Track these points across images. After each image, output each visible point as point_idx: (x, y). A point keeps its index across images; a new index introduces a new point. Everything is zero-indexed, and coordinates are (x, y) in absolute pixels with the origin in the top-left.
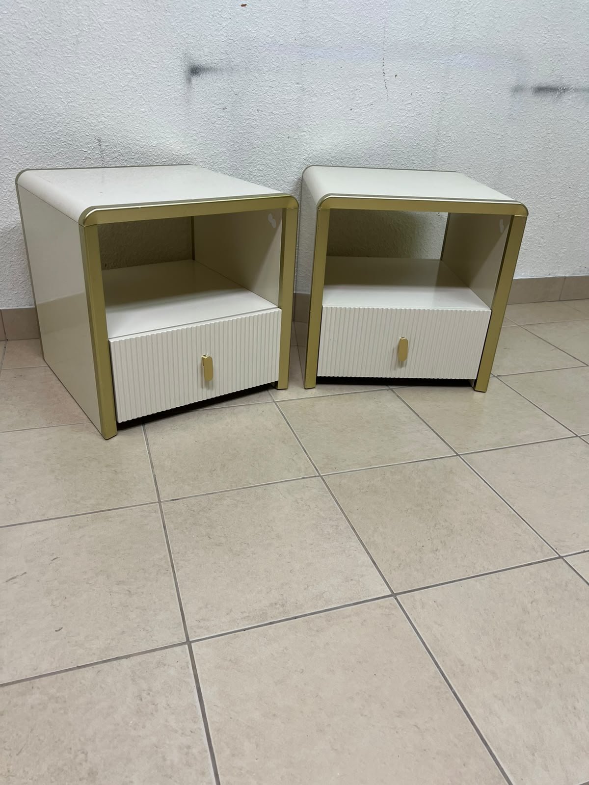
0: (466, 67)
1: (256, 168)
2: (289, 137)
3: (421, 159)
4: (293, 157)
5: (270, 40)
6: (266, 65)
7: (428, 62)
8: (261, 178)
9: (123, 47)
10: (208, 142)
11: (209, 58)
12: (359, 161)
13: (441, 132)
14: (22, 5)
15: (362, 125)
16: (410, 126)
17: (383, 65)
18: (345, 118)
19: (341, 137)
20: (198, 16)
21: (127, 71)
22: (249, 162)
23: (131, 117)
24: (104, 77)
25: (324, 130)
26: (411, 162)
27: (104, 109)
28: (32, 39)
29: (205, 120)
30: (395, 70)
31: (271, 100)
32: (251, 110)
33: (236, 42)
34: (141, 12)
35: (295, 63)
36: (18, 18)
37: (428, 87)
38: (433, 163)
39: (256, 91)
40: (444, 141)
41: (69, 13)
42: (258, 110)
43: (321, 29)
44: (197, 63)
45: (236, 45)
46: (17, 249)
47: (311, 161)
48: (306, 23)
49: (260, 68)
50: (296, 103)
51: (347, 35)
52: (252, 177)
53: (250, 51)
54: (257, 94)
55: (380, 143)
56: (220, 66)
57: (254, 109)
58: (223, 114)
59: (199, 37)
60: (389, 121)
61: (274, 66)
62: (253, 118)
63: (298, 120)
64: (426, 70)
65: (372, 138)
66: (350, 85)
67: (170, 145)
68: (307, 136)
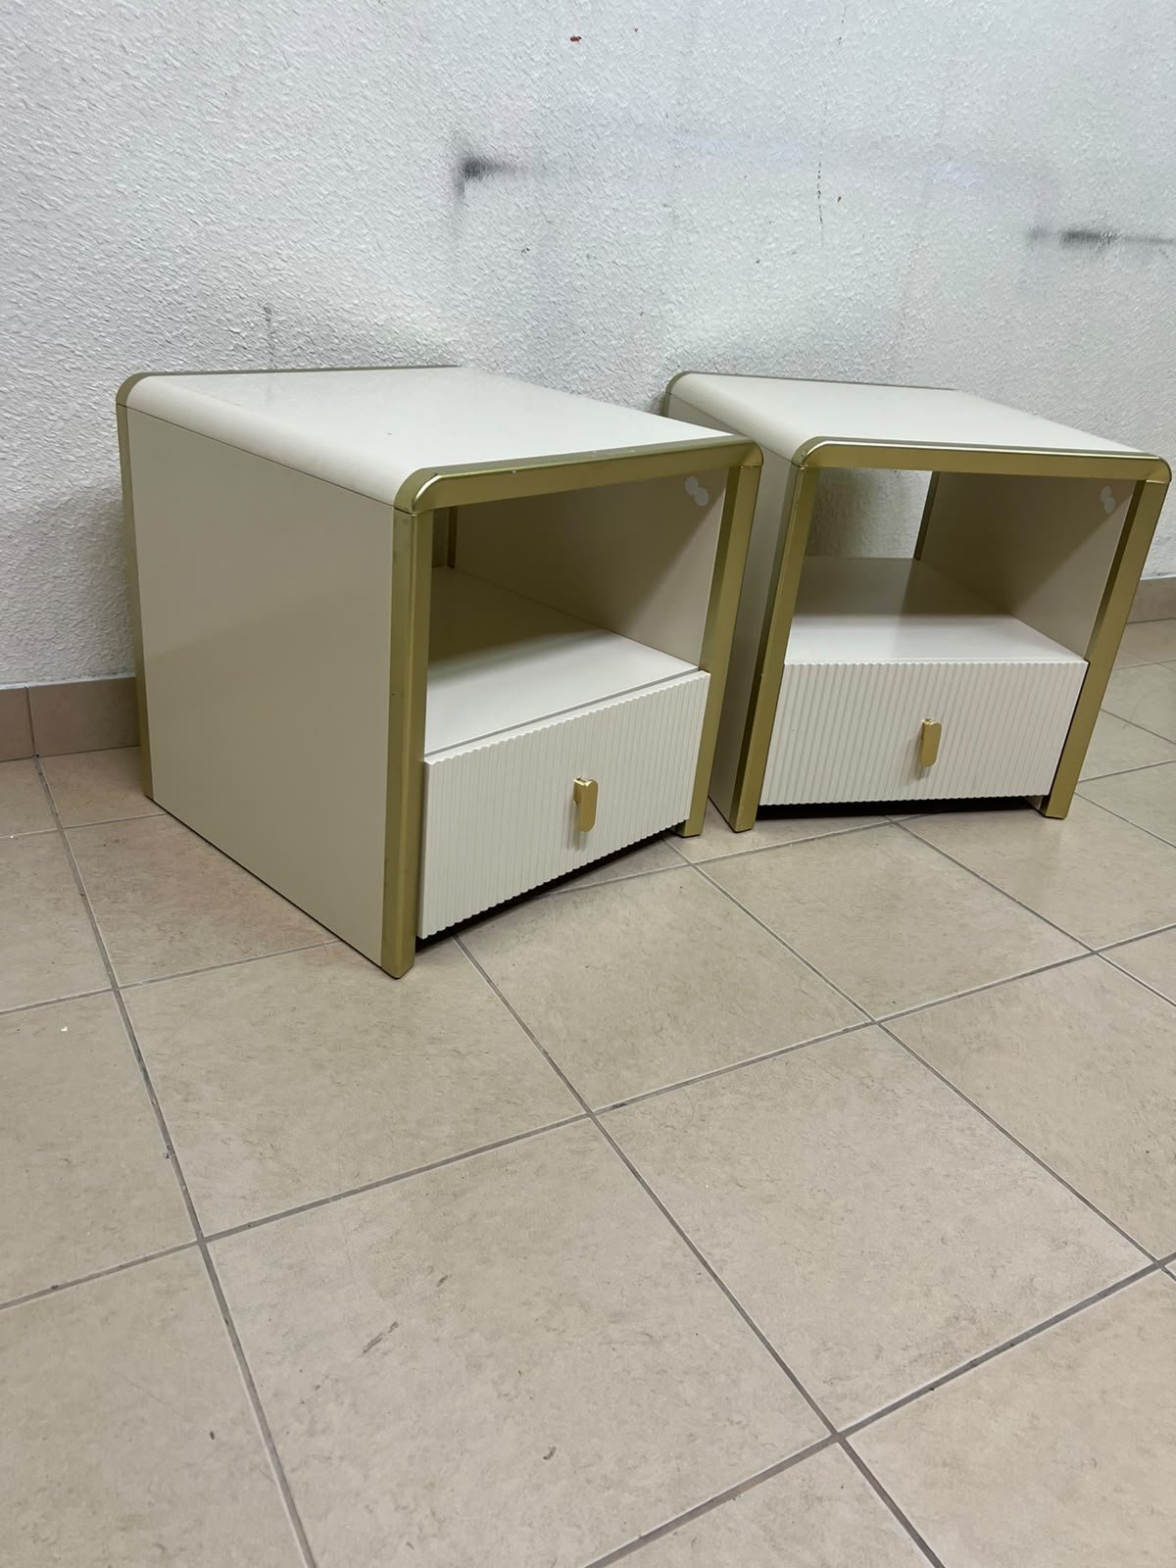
0: (957, 189)
1: (577, 376)
2: (641, 314)
3: (872, 361)
5: (620, 113)
6: (609, 164)
7: (895, 175)
9: (329, 110)
10: (488, 319)
11: (502, 143)
12: (764, 364)
13: (907, 311)
15: (775, 292)
16: (858, 297)
17: (819, 177)
18: (745, 278)
19: (736, 315)
20: (486, 54)
21: (336, 161)
23: (337, 261)
24: (287, 172)
25: (706, 301)
27: (283, 242)
28: (137, 78)
29: (487, 272)
30: (839, 188)
31: (613, 237)
32: (574, 256)
33: (556, 113)
34: (372, 37)
35: (662, 163)
36: (107, 29)
37: (892, 222)
38: (892, 371)
40: (912, 329)
41: (221, 26)
42: (588, 256)
44: (477, 154)
45: (555, 120)
46: (71, 548)
48: (688, 83)
49: (598, 170)
50: (659, 244)
51: (760, 113)
53: (580, 134)
54: (588, 223)
55: (804, 329)
56: (521, 162)
57: (581, 253)
58: (521, 262)
59: (485, 99)
60: (821, 287)
61: (623, 168)
62: (577, 272)
63: (662, 280)
64: (891, 190)
65: (790, 320)
66: (758, 212)
67: (414, 322)
68: (676, 313)
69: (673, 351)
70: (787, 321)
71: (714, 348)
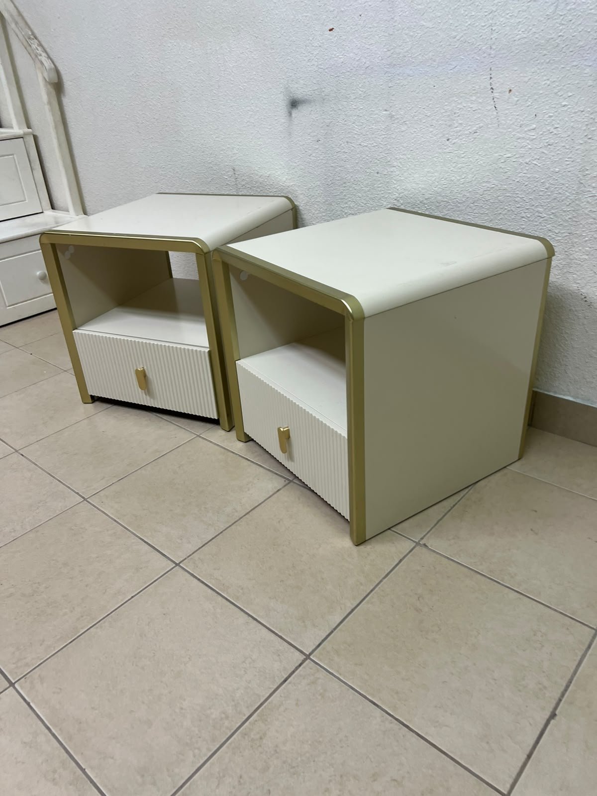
1: (347, 205)
2: (378, 173)
3: (553, 211)
4: (383, 195)
5: (357, 63)
6: (353, 92)
7: (562, 66)
9: (245, 87)
10: (306, 175)
11: (304, 90)
14: (190, 60)
15: (463, 159)
16: (535, 162)
17: (491, 78)
18: (440, 151)
19: (436, 174)
20: (294, 49)
22: (341, 197)
23: (252, 149)
25: (415, 165)
26: (537, 214)
29: (303, 152)
30: (509, 83)
31: (359, 131)
32: (341, 142)
33: (326, 71)
35: (383, 87)
37: (564, 103)
38: (574, 219)
39: (345, 121)
40: (594, 187)
42: (347, 142)
43: (408, 42)
44: (295, 97)
45: (325, 73)
47: (401, 202)
48: (392, 37)
49: (348, 96)
50: (384, 133)
51: (441, 44)
53: (338, 78)
54: (345, 124)
55: (488, 185)
56: (313, 97)
57: (344, 140)
58: (317, 147)
59: (295, 70)
60: (500, 155)
61: (360, 92)
62: (343, 150)
63: (387, 153)
64: (560, 79)
65: (476, 178)
66: (446, 108)
67: (279, 176)
68: (398, 173)
69: (397, 195)
70: (474, 179)
71: (424, 194)
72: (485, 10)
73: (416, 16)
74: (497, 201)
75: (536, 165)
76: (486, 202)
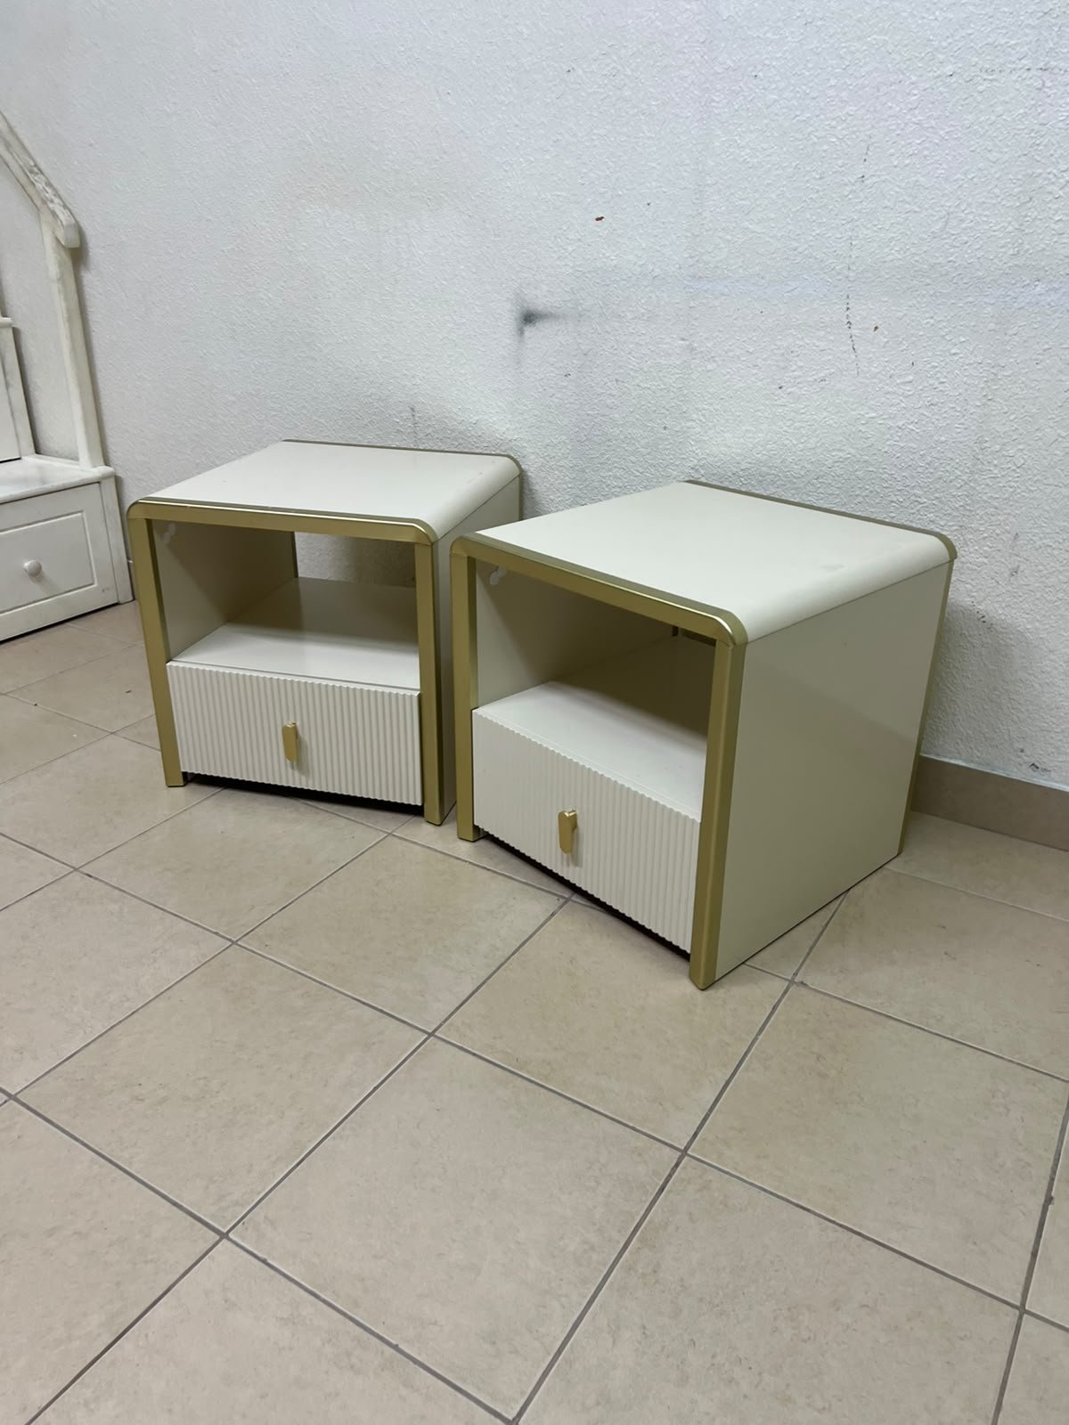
0: (1055, 312)
2: (665, 428)
3: (937, 495)
4: (671, 461)
5: (639, 269)
6: (631, 309)
7: (953, 301)
8: (619, 490)
9: (443, 287)
10: (543, 424)
11: (548, 299)
13: (985, 445)
14: (345, 238)
15: (803, 416)
16: (911, 427)
17: (848, 309)
18: (767, 402)
19: (759, 435)
20: (535, 239)
21: (447, 318)
22: (601, 461)
23: (449, 381)
25: (727, 421)
26: (913, 498)
27: (420, 368)
29: (541, 390)
30: (874, 318)
31: (637, 365)
32: (606, 380)
33: (588, 275)
35: (678, 306)
37: (953, 351)
38: (968, 508)
39: (615, 350)
40: (996, 466)
42: (617, 381)
43: (722, 248)
44: (532, 308)
45: (585, 279)
47: (703, 472)
48: (698, 239)
49: (622, 314)
50: (679, 372)
51: (774, 256)
52: (604, 486)
53: (607, 288)
54: (615, 354)
55: (841, 454)
56: (562, 311)
57: (611, 377)
58: (565, 384)
59: (535, 269)
60: (860, 414)
61: (643, 311)
62: (609, 392)
63: (682, 401)
64: (949, 317)
65: (823, 444)
66: (778, 343)
67: (494, 423)
68: (698, 429)
69: (696, 462)
70: (819, 444)
71: (738, 463)
72: (842, 217)
73: (736, 215)
74: (853, 477)
75: (912, 430)
76: (836, 478)
